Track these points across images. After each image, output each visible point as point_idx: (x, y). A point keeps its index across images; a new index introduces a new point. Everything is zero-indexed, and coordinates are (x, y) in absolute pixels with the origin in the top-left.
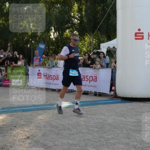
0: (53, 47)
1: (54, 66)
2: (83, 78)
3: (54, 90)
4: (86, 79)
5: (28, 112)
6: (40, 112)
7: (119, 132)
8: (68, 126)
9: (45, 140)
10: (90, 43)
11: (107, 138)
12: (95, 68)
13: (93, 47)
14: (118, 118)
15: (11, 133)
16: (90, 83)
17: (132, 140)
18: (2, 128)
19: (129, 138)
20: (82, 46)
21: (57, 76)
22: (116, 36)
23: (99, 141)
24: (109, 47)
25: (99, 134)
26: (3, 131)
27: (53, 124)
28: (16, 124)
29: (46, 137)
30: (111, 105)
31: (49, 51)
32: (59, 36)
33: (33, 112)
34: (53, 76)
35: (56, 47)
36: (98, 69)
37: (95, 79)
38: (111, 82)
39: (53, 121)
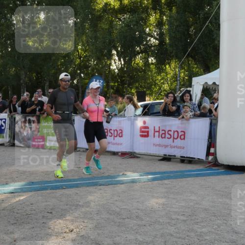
0: (114, 83)
1: (116, 115)
2: (163, 134)
3: (114, 154)
4: (168, 136)
5: (71, 189)
6: (91, 189)
7: (220, 222)
8: (137, 213)
9: (99, 234)
10: (175, 77)
11: (201, 233)
12: (183, 117)
13: (180, 83)
14: (220, 200)
15: (43, 223)
16: (173, 142)
17: (242, 235)
18: (30, 214)
19: (236, 233)
20: (162, 81)
21: (120, 131)
22: (219, 65)
23: (187, 237)
24: (206, 83)
25: (187, 225)
26: (31, 220)
27: (111, 209)
28: (52, 209)
29: (101, 230)
30: (208, 177)
31: (108, 89)
32: (124, 67)
33: (81, 189)
34: (114, 131)
35: (119, 83)
36: (188, 120)
37: (183, 136)
38: (208, 141)
39: (112, 205)
